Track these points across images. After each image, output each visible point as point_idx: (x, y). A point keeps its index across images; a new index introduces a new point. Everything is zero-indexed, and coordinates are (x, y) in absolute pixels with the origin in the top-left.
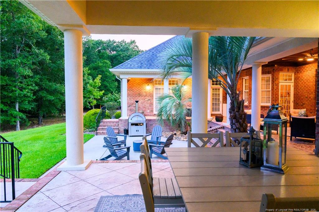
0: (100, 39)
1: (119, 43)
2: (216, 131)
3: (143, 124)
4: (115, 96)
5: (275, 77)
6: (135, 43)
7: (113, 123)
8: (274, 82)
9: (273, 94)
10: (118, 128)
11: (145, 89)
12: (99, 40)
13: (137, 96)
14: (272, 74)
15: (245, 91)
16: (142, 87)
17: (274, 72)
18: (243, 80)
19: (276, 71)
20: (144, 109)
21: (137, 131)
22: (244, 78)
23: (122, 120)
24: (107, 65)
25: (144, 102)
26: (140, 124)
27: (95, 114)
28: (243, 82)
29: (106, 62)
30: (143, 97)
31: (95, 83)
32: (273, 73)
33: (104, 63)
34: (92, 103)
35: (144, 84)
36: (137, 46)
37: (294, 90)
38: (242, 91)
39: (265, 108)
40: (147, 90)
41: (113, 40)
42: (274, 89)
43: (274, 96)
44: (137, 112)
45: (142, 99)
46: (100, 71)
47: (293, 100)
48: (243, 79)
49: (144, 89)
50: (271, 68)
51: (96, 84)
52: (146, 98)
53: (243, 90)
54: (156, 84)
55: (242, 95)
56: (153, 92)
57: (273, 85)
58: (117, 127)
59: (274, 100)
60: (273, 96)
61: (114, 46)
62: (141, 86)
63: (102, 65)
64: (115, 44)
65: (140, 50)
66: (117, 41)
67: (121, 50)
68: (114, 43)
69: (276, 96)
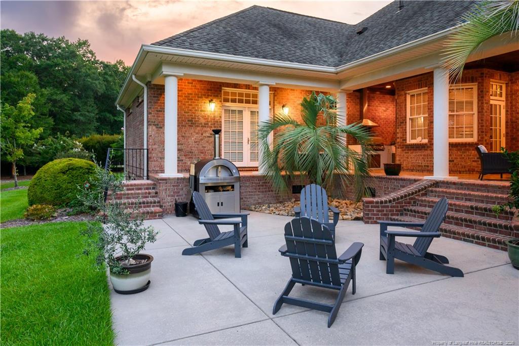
0: (11, 30)
1: (54, 41)
2: (423, 192)
3: (233, 187)
4: (64, 142)
5: (486, 88)
6: (89, 46)
7: (140, 189)
8: (482, 97)
9: (482, 120)
10: (159, 202)
11: (204, 111)
12: (8, 30)
13: (186, 126)
14: (479, 83)
15: (411, 117)
16: (197, 105)
17: (483, 80)
18: (406, 97)
19: (486, 77)
20: (202, 155)
21: (218, 205)
22: (409, 94)
23: (169, 179)
24: (30, 82)
25: (202, 140)
26: (222, 186)
27: (69, 169)
28: (406, 100)
29: (27, 77)
30: (198, 128)
31: (21, 110)
32: (480, 81)
33: (22, 77)
34: (11, 155)
35: (201, 97)
36: (91, 52)
37: (506, 114)
38: (406, 117)
39: (466, 147)
40: (209, 113)
41: (41, 35)
42: (484, 111)
43: (484, 124)
44: (217, 158)
45: (197, 133)
46: (14, 93)
47: (505, 133)
48: (406, 94)
49: (201, 111)
50: (477, 71)
51: (23, 114)
52: (206, 131)
53: (406, 115)
54: (226, 100)
55: (406, 125)
56: (220, 117)
57: (482, 103)
58: (156, 199)
59: (483, 132)
60: (482, 123)
61: (44, 46)
62: (194, 102)
63: (18, 82)
64: (45, 43)
65: (98, 61)
66: (50, 37)
67: (61, 56)
68: (44, 40)
69: (486, 123)
